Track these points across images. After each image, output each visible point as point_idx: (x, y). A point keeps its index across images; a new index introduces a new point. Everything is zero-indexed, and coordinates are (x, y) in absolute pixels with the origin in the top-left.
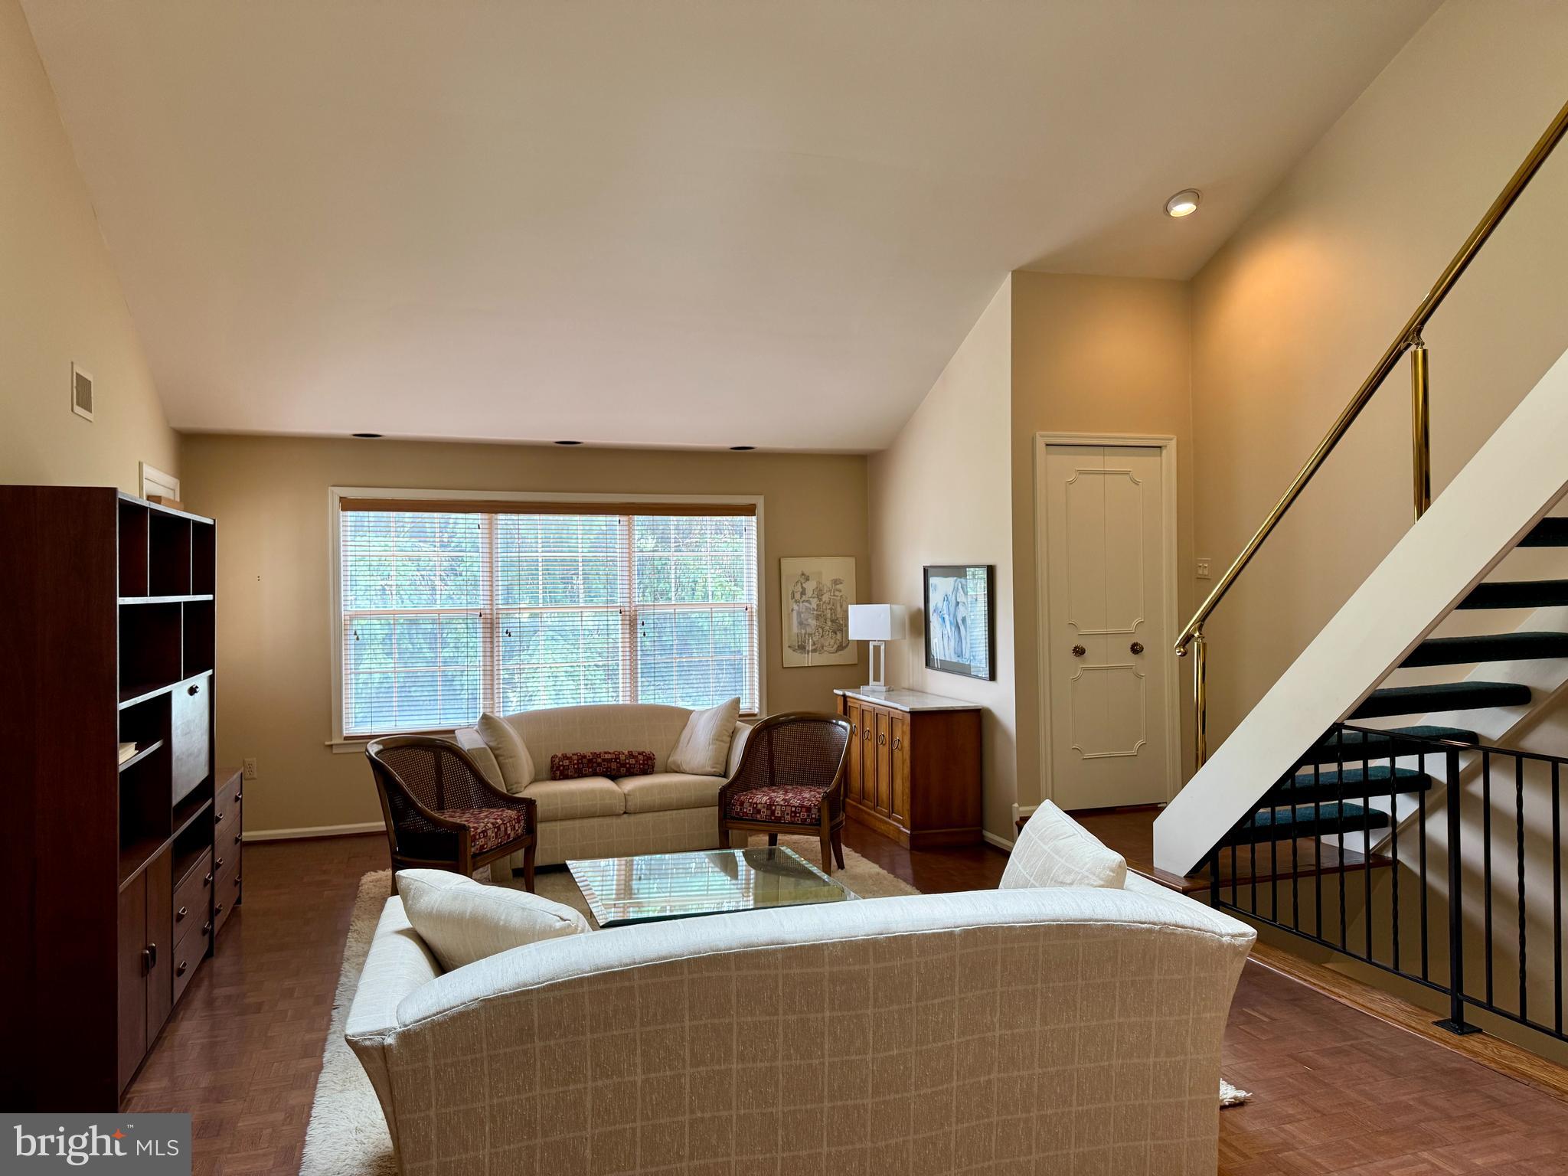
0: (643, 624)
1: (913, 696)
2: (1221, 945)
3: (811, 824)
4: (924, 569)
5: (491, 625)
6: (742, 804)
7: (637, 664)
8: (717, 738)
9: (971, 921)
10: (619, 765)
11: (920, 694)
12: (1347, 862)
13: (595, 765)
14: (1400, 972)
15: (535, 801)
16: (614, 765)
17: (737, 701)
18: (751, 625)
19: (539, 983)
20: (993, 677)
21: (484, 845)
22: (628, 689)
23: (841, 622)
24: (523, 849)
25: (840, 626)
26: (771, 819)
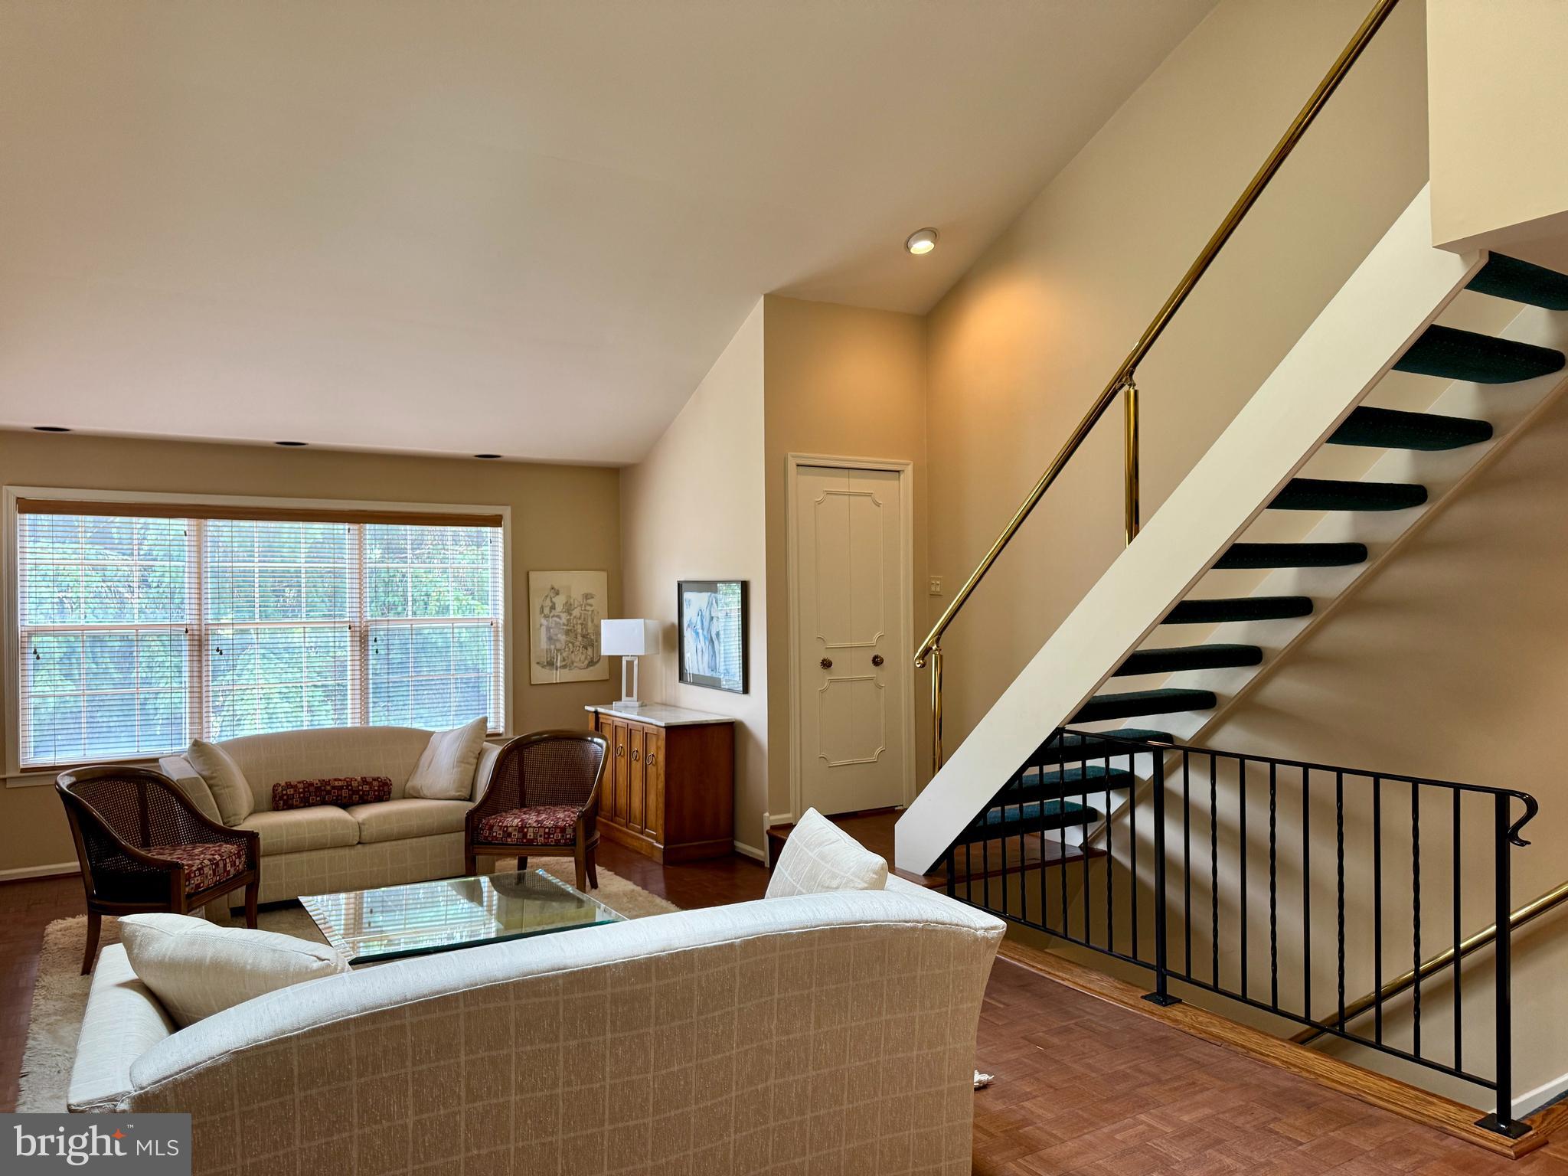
0: (375, 641)
1: (666, 710)
2: (976, 939)
3: (565, 845)
4: (679, 584)
5: (199, 643)
6: (491, 828)
7: (368, 684)
8: (462, 760)
9: (751, 931)
10: (350, 792)
11: (673, 708)
12: (1068, 854)
13: (324, 793)
14: (1113, 953)
15: (258, 834)
16: (345, 793)
17: (485, 720)
18: (496, 641)
19: (299, 1029)
20: (746, 690)
21: (200, 884)
22: (358, 711)
23: (592, 637)
24: (244, 888)
25: (592, 641)
26: (522, 842)
